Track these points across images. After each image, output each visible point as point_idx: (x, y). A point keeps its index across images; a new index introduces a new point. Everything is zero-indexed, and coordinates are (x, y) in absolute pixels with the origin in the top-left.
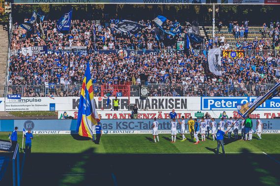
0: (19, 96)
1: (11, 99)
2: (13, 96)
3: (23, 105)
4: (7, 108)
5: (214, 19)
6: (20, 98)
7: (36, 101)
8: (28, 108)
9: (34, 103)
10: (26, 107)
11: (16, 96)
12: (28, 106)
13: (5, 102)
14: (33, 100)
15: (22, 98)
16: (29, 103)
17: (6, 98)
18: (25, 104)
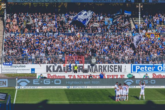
0: (11, 64)
1: (5, 66)
2: (7, 64)
3: (14, 70)
4: (3, 71)
5: (140, 13)
6: (12, 65)
7: (22, 66)
8: (17, 71)
9: (21, 68)
10: (15, 71)
11: (9, 64)
12: (17, 70)
13: (1, 67)
14: (20, 66)
15: (13, 65)
16: (17, 68)
17: (3, 65)
18: (15, 69)
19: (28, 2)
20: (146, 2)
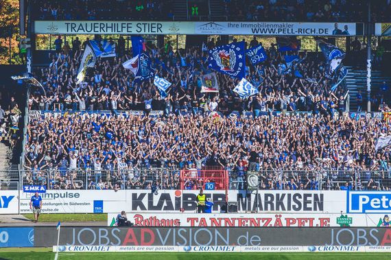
0: (42, 188)
1: (28, 193)
2: (33, 189)
3: (50, 204)
4: (21, 207)
5: (369, 61)
6: (45, 192)
7: (71, 196)
8: (58, 207)
9: (68, 200)
10: (54, 207)
11: (37, 188)
12: (57, 204)
13: (18, 198)
14: (66, 195)
15: (48, 191)
16: (57, 200)
17: (21, 191)
18: (53, 201)
19: (86, 32)
20: (386, 35)
